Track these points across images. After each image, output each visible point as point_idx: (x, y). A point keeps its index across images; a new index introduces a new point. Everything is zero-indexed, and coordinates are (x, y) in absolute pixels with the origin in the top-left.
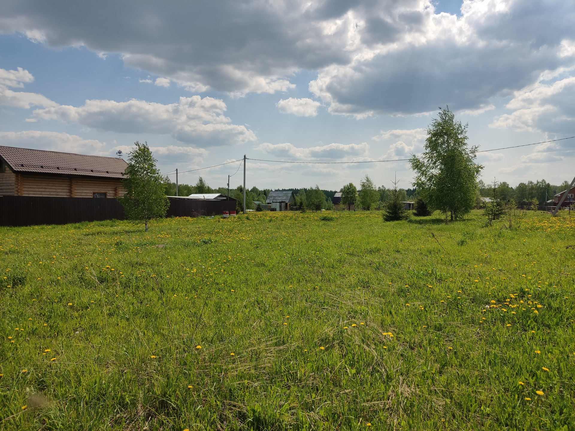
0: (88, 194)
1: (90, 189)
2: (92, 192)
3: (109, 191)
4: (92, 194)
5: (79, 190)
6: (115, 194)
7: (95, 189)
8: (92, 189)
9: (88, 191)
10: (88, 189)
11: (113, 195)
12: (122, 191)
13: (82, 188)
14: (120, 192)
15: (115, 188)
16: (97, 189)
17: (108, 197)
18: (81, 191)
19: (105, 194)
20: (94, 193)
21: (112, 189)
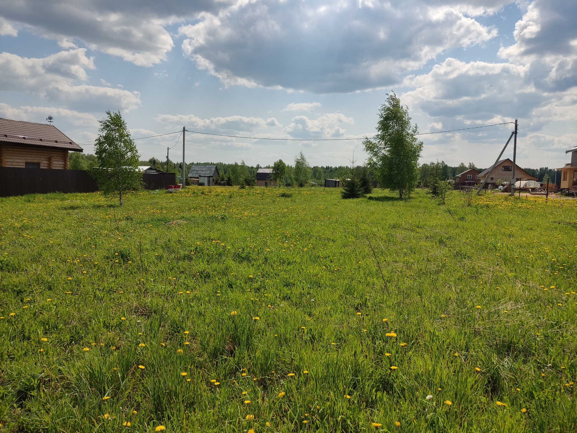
0: (20, 164)
1: (22, 158)
2: (24, 161)
3: (42, 160)
4: (24, 164)
5: (10, 159)
6: (50, 164)
7: (27, 158)
8: (24, 158)
9: (20, 161)
10: (19, 158)
11: (47, 165)
12: (56, 161)
13: (13, 157)
14: (55, 162)
15: (49, 158)
16: (30, 158)
17: (42, 168)
18: (12, 160)
19: (38, 164)
20: (26, 163)
21: (46, 159)
